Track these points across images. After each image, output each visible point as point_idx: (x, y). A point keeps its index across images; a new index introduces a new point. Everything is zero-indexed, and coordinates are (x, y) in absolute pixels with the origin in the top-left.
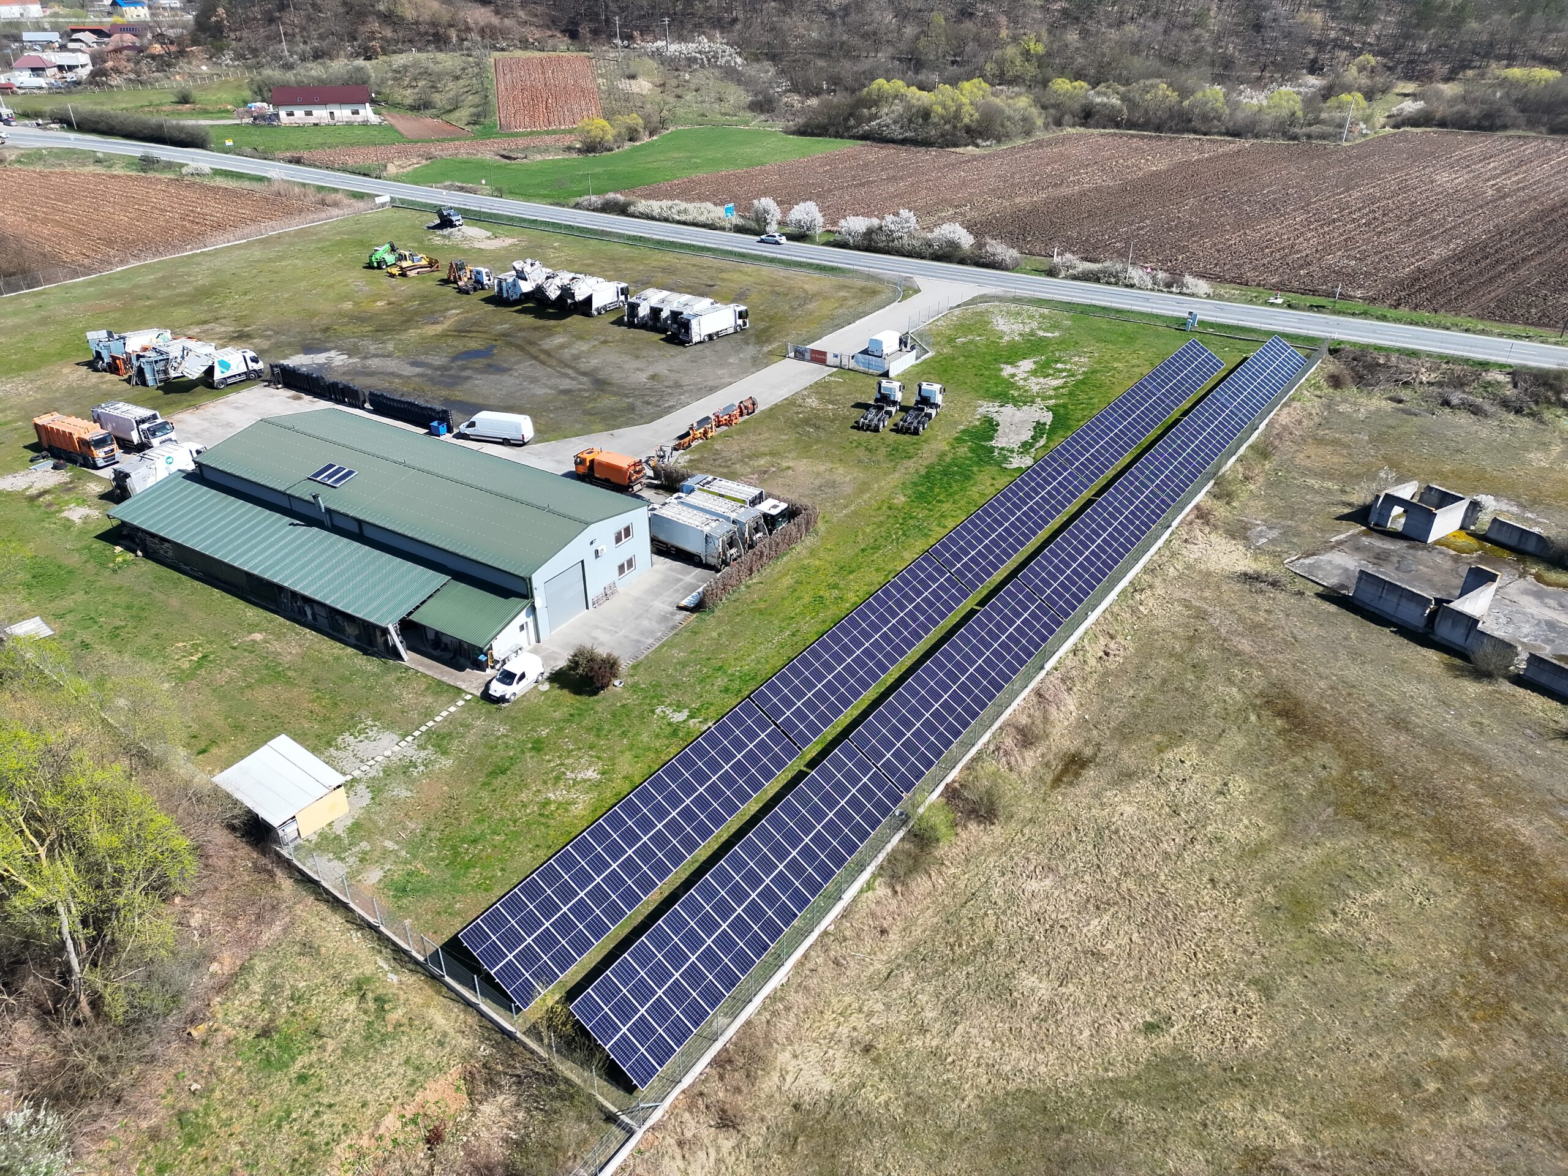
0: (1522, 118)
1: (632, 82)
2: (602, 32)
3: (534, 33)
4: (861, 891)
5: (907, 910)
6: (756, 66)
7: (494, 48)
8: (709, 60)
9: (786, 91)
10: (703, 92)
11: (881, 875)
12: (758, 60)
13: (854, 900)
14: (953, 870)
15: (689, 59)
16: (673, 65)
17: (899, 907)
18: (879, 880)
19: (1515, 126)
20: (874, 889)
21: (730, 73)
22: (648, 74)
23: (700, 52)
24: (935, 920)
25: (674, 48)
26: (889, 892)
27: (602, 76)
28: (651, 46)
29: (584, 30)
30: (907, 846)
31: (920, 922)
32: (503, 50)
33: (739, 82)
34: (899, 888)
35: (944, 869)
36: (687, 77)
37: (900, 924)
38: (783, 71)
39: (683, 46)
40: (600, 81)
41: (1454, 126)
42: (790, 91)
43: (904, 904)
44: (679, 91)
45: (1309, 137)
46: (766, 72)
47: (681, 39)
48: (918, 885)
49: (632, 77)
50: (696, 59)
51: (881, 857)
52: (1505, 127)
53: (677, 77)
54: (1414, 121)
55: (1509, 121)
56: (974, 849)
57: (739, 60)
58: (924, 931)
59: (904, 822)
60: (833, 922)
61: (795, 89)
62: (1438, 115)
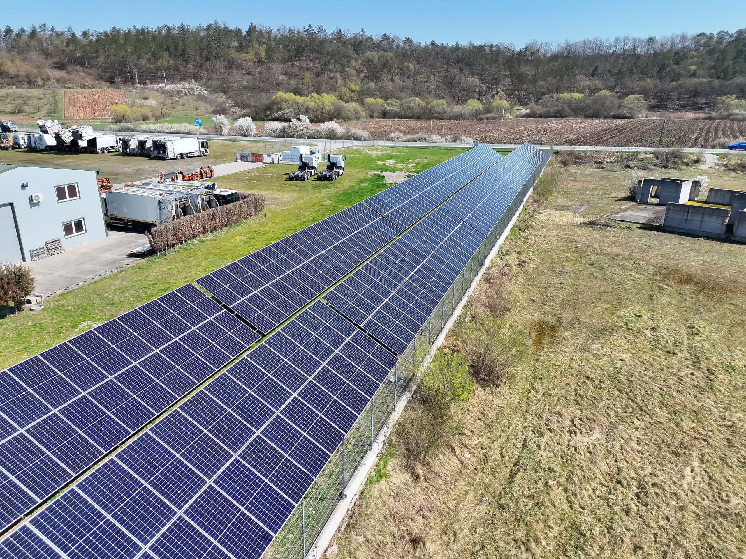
0: (572, 113)
1: (146, 101)
2: (129, 80)
3: (89, 81)
4: (370, 481)
5: (437, 500)
6: (216, 95)
7: (65, 87)
8: (189, 92)
9: (232, 106)
10: (187, 105)
11: (392, 455)
12: (216, 92)
13: (362, 495)
14: (475, 441)
15: (178, 92)
16: (170, 94)
17: (426, 498)
18: (392, 463)
19: (570, 116)
20: (387, 476)
21: (201, 98)
22: (154, 98)
23: (184, 88)
24: (483, 508)
25: (169, 87)
26: (407, 476)
27: (128, 98)
28: (156, 86)
29: (118, 80)
30: (413, 415)
31: (462, 515)
32: (70, 88)
33: (206, 102)
34: (420, 470)
35: (466, 440)
36: (177, 99)
37: (437, 525)
38: (230, 97)
39: (174, 86)
40: (127, 100)
41: (545, 117)
42: (234, 106)
43: (431, 492)
44: (173, 105)
45: (487, 119)
46: (221, 98)
47: (172, 83)
48: (441, 464)
49: (146, 98)
50: (182, 92)
51: (387, 431)
52: (566, 116)
53: (172, 99)
54: (528, 116)
55: (568, 114)
56: (490, 413)
57: (206, 92)
58: (474, 528)
59: (405, 387)
60: (335, 539)
61: (237, 105)
62: (538, 112)
